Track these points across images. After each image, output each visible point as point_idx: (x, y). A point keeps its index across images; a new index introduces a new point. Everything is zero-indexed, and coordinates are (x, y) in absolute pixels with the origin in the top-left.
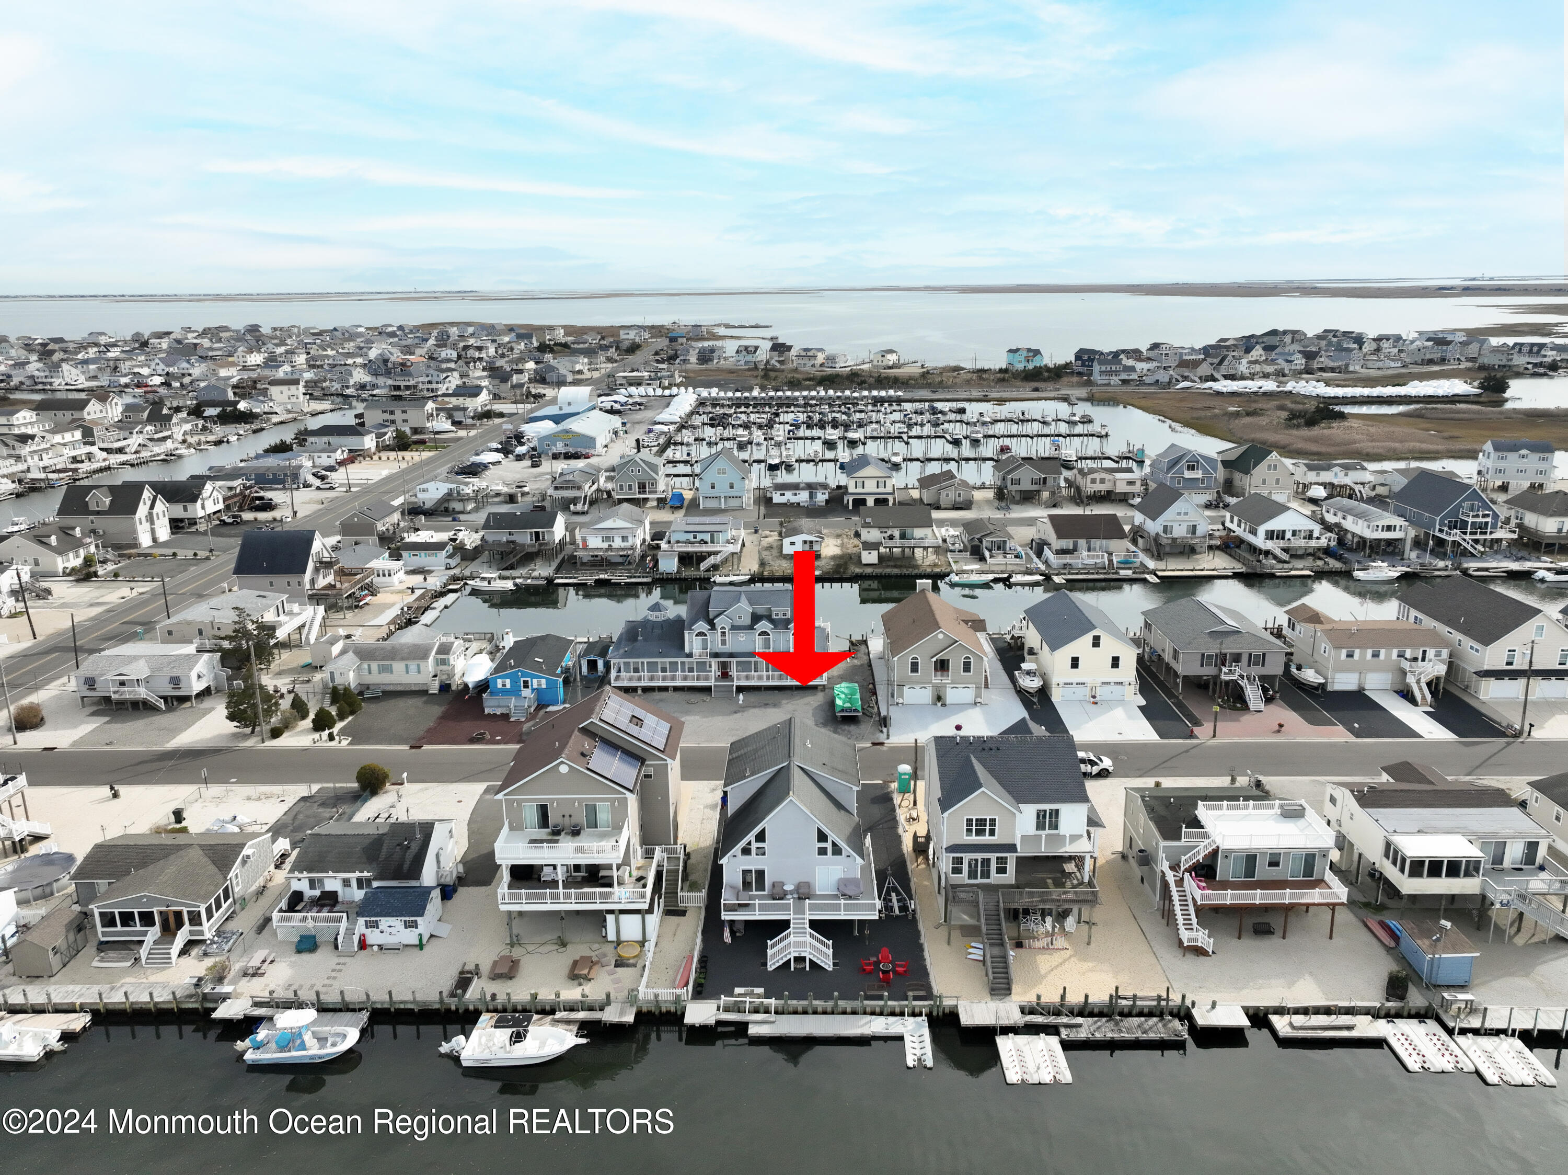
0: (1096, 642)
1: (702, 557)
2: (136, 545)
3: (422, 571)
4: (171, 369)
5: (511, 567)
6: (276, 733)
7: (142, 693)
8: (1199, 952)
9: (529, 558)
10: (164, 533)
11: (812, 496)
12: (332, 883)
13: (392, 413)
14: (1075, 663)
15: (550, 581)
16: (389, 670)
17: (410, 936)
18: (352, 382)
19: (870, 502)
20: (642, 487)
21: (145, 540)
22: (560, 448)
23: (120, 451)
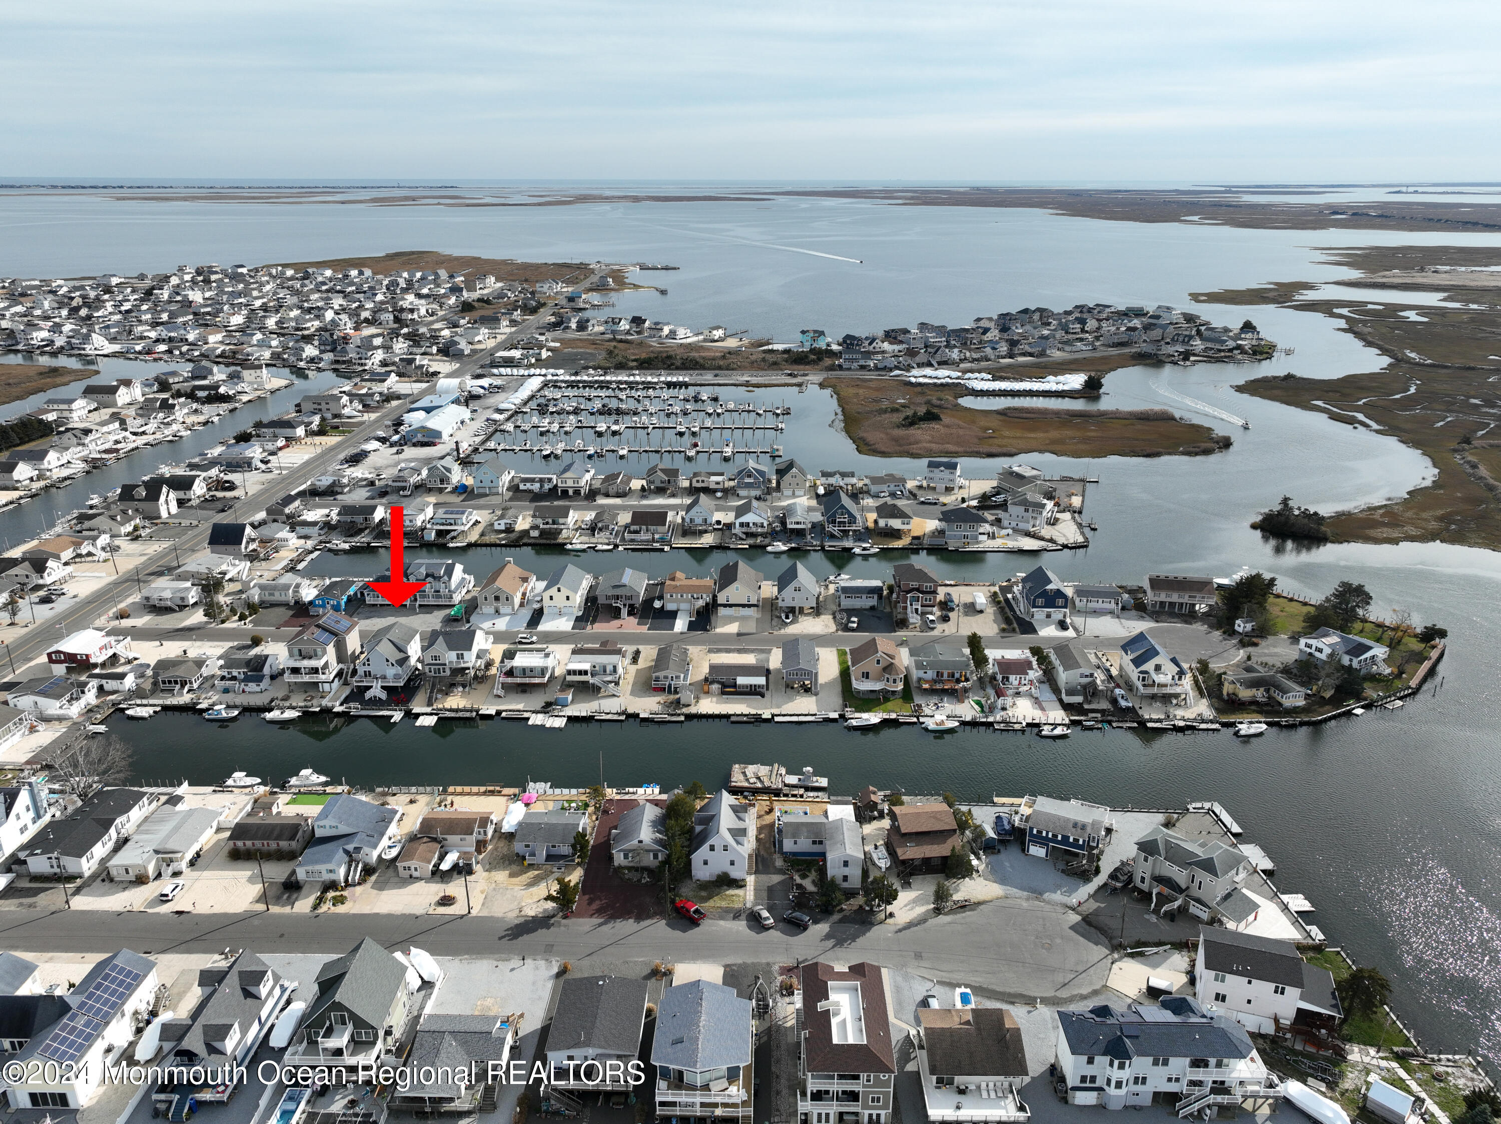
0: (559, 590)
1: (449, 532)
2: (159, 517)
3: (306, 537)
4: (172, 334)
5: (351, 536)
6: (223, 622)
7: (169, 603)
8: (499, 697)
9: (360, 531)
10: (174, 509)
11: (542, 486)
12: (235, 673)
13: (319, 404)
14: (551, 598)
15: (369, 543)
16: (273, 595)
17: (258, 689)
18: (304, 356)
19: (571, 492)
20: (442, 481)
21: (164, 514)
22: (419, 437)
23: (144, 433)
